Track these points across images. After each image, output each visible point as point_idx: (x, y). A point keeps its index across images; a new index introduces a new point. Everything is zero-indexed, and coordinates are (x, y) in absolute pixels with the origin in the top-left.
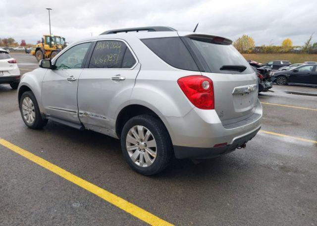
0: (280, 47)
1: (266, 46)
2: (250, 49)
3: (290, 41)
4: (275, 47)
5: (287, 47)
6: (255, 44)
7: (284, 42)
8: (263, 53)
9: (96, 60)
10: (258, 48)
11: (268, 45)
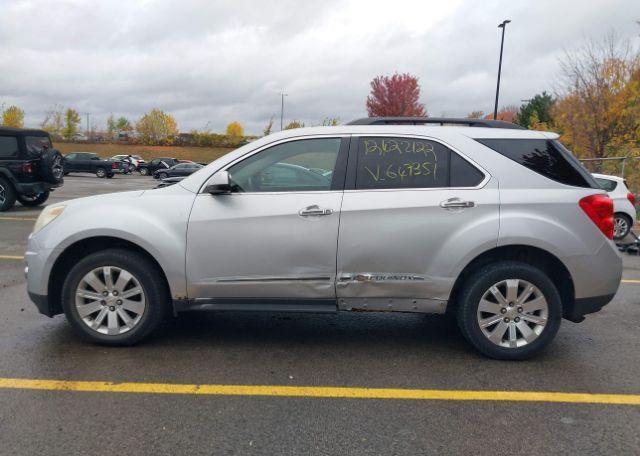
0: (225, 137)
1: (199, 133)
2: (170, 137)
3: (240, 128)
4: (215, 135)
5: (234, 136)
6: (177, 128)
7: (229, 127)
8: (196, 145)
9: (375, 173)
10: (185, 135)
11: (203, 132)
